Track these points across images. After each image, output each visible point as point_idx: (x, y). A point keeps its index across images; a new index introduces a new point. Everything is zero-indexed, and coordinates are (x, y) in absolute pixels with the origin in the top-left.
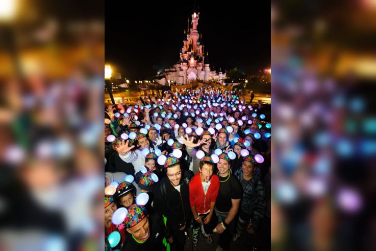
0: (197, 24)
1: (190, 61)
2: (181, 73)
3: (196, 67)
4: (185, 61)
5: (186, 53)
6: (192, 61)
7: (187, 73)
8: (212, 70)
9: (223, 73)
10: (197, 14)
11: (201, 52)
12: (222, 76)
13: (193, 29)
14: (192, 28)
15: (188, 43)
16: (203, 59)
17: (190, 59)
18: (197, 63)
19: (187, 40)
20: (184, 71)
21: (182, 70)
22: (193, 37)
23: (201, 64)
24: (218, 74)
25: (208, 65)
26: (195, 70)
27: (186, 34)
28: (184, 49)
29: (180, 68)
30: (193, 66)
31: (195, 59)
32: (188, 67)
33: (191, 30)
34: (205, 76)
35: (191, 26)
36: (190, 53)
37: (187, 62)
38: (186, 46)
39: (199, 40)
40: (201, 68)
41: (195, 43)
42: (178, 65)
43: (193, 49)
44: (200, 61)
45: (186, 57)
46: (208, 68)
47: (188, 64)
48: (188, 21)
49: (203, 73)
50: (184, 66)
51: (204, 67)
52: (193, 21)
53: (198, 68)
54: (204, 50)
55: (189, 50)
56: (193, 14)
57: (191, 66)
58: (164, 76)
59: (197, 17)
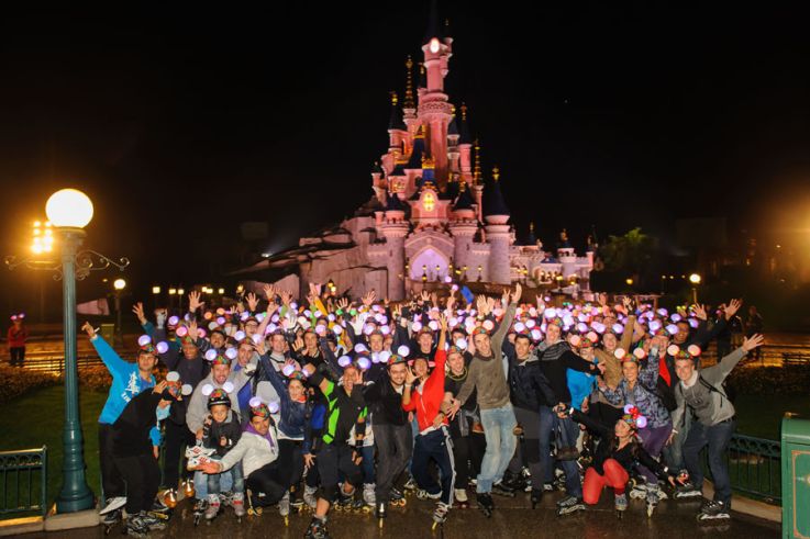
0: (445, 72)
1: (416, 205)
2: (375, 254)
3: (446, 228)
4: (394, 203)
5: (398, 171)
6: (429, 202)
7: (403, 251)
8: (523, 239)
9: (581, 253)
10: (442, 41)
11: (466, 168)
12: (575, 265)
13: (430, 88)
14: (425, 85)
15: (409, 136)
16: (480, 194)
17: (416, 197)
18: (453, 209)
19: (404, 128)
20: (392, 245)
21: (384, 241)
22: (432, 114)
23: (468, 213)
24: (553, 253)
25: (505, 218)
26: (443, 239)
27: (401, 105)
28: (390, 160)
29: (372, 230)
30: (433, 222)
31: (441, 197)
32: (412, 228)
33: (420, 92)
34: (492, 263)
35: (421, 80)
36: (418, 172)
37: (405, 207)
38: (401, 146)
39: (455, 126)
40: (472, 230)
41: (438, 136)
42: (362, 222)
43: (428, 156)
44: (466, 200)
45: (400, 186)
46: (502, 230)
47: (407, 217)
48: (409, 65)
49: (481, 252)
50: (389, 226)
51: (484, 225)
52: (427, 64)
53: (456, 231)
54: (481, 161)
55: (415, 163)
56: (428, 41)
57: (423, 222)
58: (295, 269)
59: (441, 53)
